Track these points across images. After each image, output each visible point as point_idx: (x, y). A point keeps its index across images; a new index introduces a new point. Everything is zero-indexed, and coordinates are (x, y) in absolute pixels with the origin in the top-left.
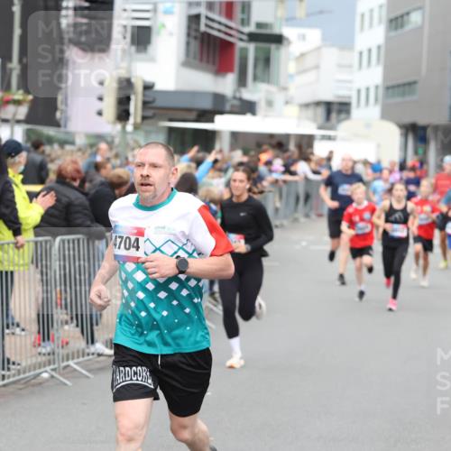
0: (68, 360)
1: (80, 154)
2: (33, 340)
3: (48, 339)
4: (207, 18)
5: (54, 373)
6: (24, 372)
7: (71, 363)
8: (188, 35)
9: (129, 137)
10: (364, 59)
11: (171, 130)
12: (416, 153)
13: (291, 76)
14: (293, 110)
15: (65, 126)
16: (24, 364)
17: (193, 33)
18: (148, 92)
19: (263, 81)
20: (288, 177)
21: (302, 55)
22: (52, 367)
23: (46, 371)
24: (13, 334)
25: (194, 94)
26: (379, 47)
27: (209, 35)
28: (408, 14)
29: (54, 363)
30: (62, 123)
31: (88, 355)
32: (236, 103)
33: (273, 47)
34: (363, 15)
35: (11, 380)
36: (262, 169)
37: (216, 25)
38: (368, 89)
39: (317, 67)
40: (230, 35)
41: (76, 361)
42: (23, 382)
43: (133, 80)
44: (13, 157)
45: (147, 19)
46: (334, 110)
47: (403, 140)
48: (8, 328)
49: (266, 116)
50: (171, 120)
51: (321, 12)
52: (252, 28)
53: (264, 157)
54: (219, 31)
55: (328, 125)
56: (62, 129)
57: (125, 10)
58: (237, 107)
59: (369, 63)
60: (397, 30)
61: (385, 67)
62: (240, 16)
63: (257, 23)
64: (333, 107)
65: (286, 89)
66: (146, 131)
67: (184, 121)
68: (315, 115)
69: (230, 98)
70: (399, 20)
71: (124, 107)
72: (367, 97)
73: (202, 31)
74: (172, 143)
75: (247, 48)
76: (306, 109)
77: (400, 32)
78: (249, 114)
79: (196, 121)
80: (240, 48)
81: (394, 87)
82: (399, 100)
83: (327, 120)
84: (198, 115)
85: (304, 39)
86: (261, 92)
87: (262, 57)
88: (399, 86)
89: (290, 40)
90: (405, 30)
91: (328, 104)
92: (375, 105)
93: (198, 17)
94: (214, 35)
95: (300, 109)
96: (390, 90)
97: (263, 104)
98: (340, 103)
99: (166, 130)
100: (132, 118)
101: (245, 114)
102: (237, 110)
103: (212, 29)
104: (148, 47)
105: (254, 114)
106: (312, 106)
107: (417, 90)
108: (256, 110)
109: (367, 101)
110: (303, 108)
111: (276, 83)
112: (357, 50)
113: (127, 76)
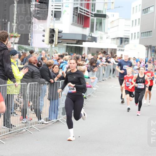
0: (32, 125)
1: (36, 54)
2: (20, 118)
3: (25, 118)
4: (80, 8)
5: (27, 129)
6: (17, 129)
7: (33, 126)
8: (74, 14)
9: (53, 49)
10: (134, 23)
11: (67, 46)
12: (151, 56)
13: (109, 29)
14: (109, 40)
15: (31, 45)
16: (17, 126)
17: (75, 14)
18: (59, 34)
19: (99, 31)
20: (107, 64)
21: (112, 21)
22: (26, 127)
23: (24, 129)
24: (13, 116)
25: (75, 34)
26: (139, 19)
27: (81, 14)
28: (149, 8)
29: (27, 126)
30: (30, 44)
31: (39, 123)
32: (90, 38)
33: (103, 18)
34: (134, 8)
35: (12, 131)
36: (99, 60)
37: (83, 11)
38: (135, 33)
39: (118, 26)
40: (88, 15)
41: (35, 125)
42: (16, 132)
43: (55, 30)
44: (14, 55)
45: (60, 9)
46: (123, 40)
47: (147, 51)
48: (12, 114)
49: (100, 43)
50: (67, 44)
51: (119, 7)
53: (99, 56)
54: (84, 13)
55: (121, 45)
56: (30, 46)
57: (52, 6)
58: (90, 39)
59: (136, 24)
60: (145, 13)
61: (141, 26)
62: (91, 8)
63: (97, 11)
64: (123, 39)
65: (107, 33)
66: (59, 47)
67: (72, 44)
68: (117, 42)
69: (88, 36)
70: (146, 10)
71: (52, 39)
72: (135, 36)
73: (79, 13)
74: (68, 51)
75: (94, 19)
76: (114, 40)
77: (146, 14)
78: (94, 42)
79: (76, 44)
80: (91, 19)
81: (144, 33)
82: (146, 37)
83: (121, 44)
84: (77, 42)
85: (113, 16)
86: (98, 34)
87: (99, 22)
88: (146, 32)
89: (109, 16)
90: (148, 13)
91: (121, 38)
92: (137, 39)
93: (77, 8)
94: (83, 14)
95: (112, 40)
96: (143, 34)
97: (99, 38)
98: (125, 38)
99: (66, 47)
100: (54, 42)
101: (93, 42)
102: (90, 40)
103: (82, 12)
104: (60, 18)
105: (96, 42)
106: (116, 39)
107: (152, 34)
108: (96, 40)
109: (135, 38)
110: (113, 39)
111: (104, 31)
112: (132, 20)
113: (53, 28)
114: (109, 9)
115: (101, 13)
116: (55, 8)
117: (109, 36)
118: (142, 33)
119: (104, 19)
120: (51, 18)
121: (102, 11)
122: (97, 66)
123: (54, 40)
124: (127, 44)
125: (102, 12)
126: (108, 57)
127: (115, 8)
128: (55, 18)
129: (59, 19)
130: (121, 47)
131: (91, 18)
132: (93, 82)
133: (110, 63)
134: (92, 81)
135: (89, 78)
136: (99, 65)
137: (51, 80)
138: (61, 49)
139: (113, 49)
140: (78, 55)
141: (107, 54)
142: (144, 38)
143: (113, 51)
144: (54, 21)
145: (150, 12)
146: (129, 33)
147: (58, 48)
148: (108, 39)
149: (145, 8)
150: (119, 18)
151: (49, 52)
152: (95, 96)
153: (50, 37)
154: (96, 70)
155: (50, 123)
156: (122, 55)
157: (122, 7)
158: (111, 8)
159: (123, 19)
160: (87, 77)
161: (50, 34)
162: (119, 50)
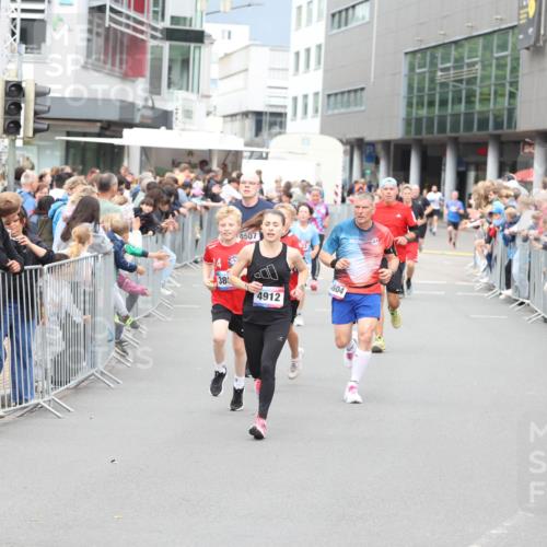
4: (112, 10)
8: (90, 31)
9: (18, 152)
10: (301, 60)
11: (68, 142)
12: (363, 175)
13: (214, 81)
14: (216, 122)
17: (95, 29)
18: (40, 100)
19: (180, 89)
20: (209, 203)
21: (227, 55)
26: (319, 47)
27: (115, 30)
28: (353, 7)
32: (149, 113)
33: (192, 45)
34: (300, 8)
37: (123, 20)
38: (306, 97)
39: (246, 70)
40: (142, 32)
43: (24, 85)
45: (42, 11)
46: (266, 122)
47: (348, 158)
49: (183, 130)
50: (69, 134)
51: (249, 5)
52: (167, 24)
53: (182, 178)
54: (128, 26)
55: (257, 139)
58: (149, 118)
59: (308, 66)
60: (339, 27)
61: (326, 71)
62: (152, 9)
63: (172, 18)
64: (264, 118)
65: (208, 97)
66: (39, 147)
67: (85, 135)
68: (243, 129)
69: (140, 107)
70: (344, 13)
71: (14, 118)
72: (306, 106)
73: (107, 25)
74: (70, 161)
75: (162, 47)
76: (232, 121)
77: (343, 28)
78: (163, 128)
79: (99, 135)
80: (153, 47)
81: (336, 94)
82: (343, 110)
83: (257, 135)
84: (102, 128)
85: (229, 37)
86: (177, 99)
87: (180, 58)
88: (343, 93)
89: (214, 37)
90: (349, 26)
91: (259, 114)
92: (313, 117)
93: (101, 9)
94: (121, 32)
95: (224, 122)
96: (332, 98)
97: (180, 115)
98: (272, 114)
99: (64, 145)
100: (22, 130)
101: (158, 128)
102: (149, 121)
103: (120, 23)
104: (43, 45)
105: (169, 127)
106: (239, 117)
107: (364, 99)
108: (171, 122)
109: (305, 112)
110: (229, 119)
111: (196, 89)
112: (293, 50)
113: (16, 79)
114: (213, 14)
115: (185, 25)
116: (23, 11)
117: (215, 107)
118: (329, 96)
119: (195, 47)
120: (8, 43)
121: (191, 19)
122: (176, 212)
123: (22, 123)
124: (280, 133)
125: (188, 23)
126: (212, 182)
127: (233, 9)
128: (24, 46)
129: (39, 48)
130: (258, 145)
131: (152, 43)
132: (161, 269)
133: (219, 201)
134: (157, 264)
135: (145, 255)
136: (182, 210)
137: (11, 262)
138: (48, 152)
139: (228, 153)
140: (106, 175)
141: (210, 171)
142: (336, 111)
143: (230, 158)
144: (20, 54)
145: (359, 23)
146: (285, 97)
147: (35, 149)
148: (211, 117)
149: (338, 9)
150: (248, 43)
151: (4, 165)
152: (169, 319)
153: (7, 112)
154: (171, 228)
155: (9, 413)
156: (259, 173)
157: (258, 5)
158: (222, 9)
159: (263, 46)
160: (139, 251)
161: (6, 101)
162: (250, 157)
